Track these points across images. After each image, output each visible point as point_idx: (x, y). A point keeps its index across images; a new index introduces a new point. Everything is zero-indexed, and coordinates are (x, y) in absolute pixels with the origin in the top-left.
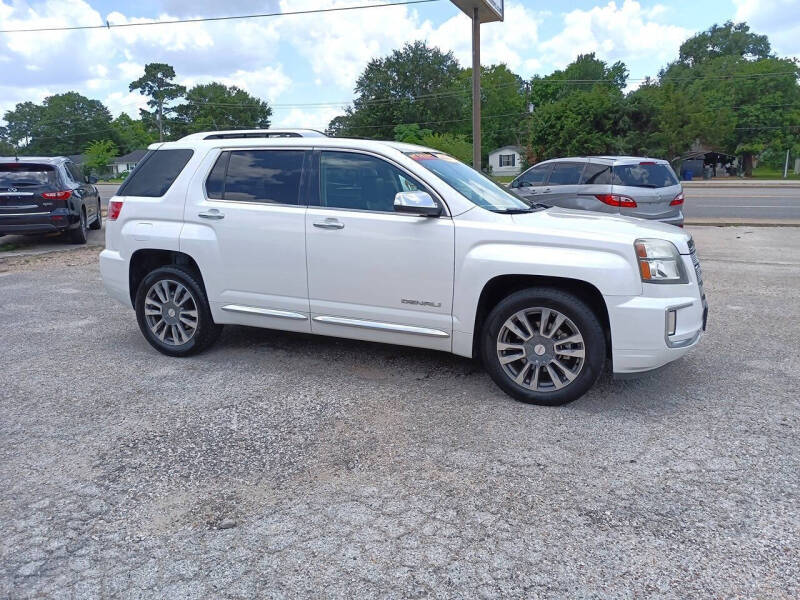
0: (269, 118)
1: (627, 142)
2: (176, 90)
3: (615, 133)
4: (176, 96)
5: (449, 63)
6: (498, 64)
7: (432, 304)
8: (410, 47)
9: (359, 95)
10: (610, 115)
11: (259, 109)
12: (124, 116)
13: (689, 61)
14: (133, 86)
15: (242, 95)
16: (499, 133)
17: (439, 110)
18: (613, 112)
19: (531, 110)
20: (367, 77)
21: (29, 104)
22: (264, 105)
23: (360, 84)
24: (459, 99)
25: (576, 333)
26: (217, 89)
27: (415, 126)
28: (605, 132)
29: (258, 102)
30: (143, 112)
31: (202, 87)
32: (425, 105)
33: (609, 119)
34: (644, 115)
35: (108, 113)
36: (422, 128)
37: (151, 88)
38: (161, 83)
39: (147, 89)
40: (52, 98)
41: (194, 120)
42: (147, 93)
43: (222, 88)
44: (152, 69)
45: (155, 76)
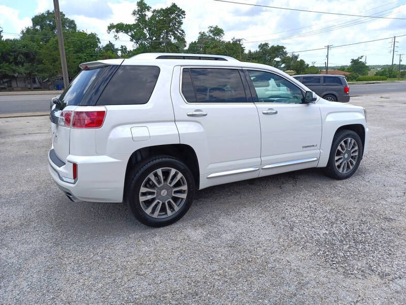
1: (25, 69)
3: (17, 64)
10: (11, 53)
13: (38, 27)
18: (12, 52)
28: (11, 63)
33: (11, 56)
34: (31, 55)
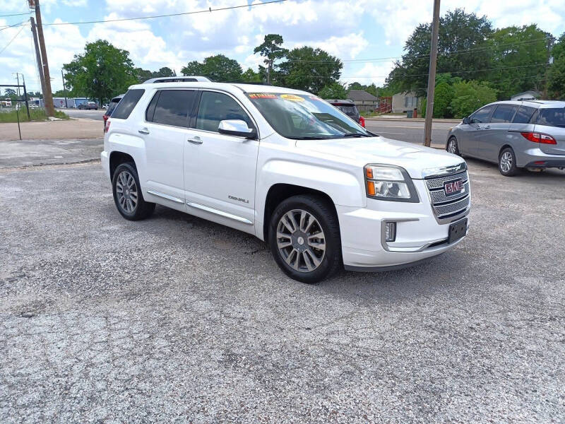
0: (340, 70)
2: (283, 52)
4: (283, 56)
5: (483, 25)
6: (529, 25)
7: (244, 201)
8: (451, 14)
9: (407, 52)
11: (334, 64)
12: (250, 71)
14: (256, 50)
15: (324, 54)
16: (526, 80)
17: (471, 62)
19: (551, 61)
20: (414, 38)
21: (195, 63)
22: (338, 61)
23: (408, 43)
24: (489, 53)
25: (320, 231)
26: (307, 51)
27: (448, 75)
29: (334, 59)
30: (261, 67)
31: (298, 49)
32: (458, 58)
35: (240, 68)
36: (453, 76)
37: (267, 51)
38: (274, 48)
39: (265, 52)
40: (208, 58)
41: (290, 72)
42: (264, 54)
43: (311, 49)
44: (269, 38)
45: (271, 43)
